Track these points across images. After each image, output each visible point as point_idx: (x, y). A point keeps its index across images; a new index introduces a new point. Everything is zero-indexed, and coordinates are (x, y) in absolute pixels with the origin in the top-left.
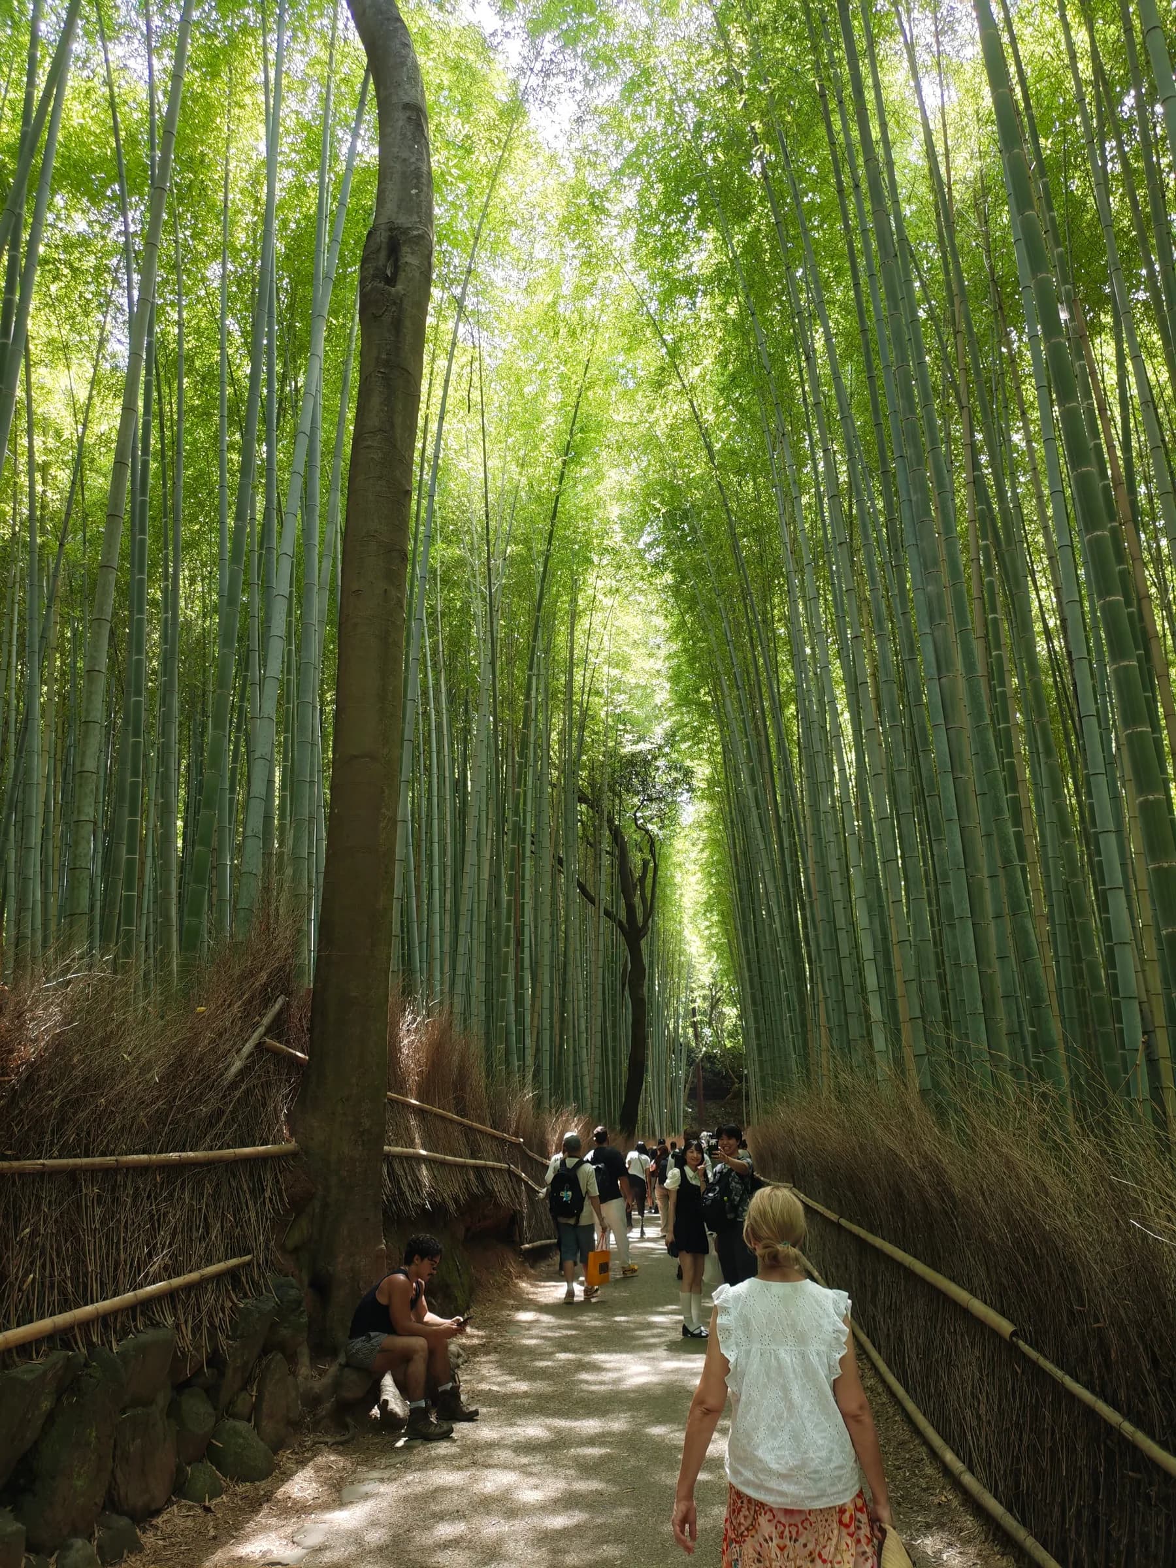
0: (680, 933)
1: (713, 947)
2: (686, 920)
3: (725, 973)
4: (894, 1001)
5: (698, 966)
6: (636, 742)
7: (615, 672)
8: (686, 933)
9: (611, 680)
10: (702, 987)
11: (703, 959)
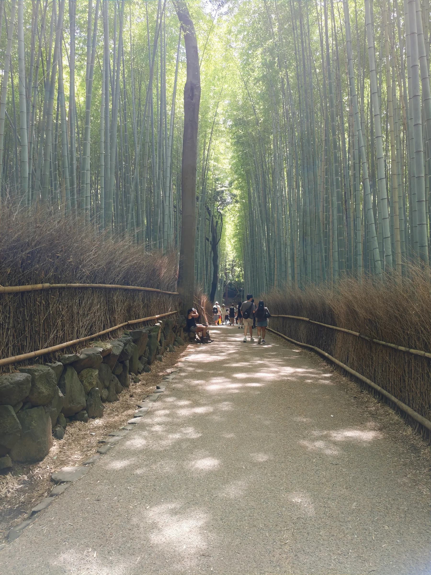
0: (225, 244)
1: (235, 248)
2: (227, 239)
3: (238, 257)
4: (294, 269)
5: (229, 254)
6: (221, 187)
7: (216, 164)
8: (227, 243)
9: (214, 166)
10: (229, 261)
11: (231, 252)
